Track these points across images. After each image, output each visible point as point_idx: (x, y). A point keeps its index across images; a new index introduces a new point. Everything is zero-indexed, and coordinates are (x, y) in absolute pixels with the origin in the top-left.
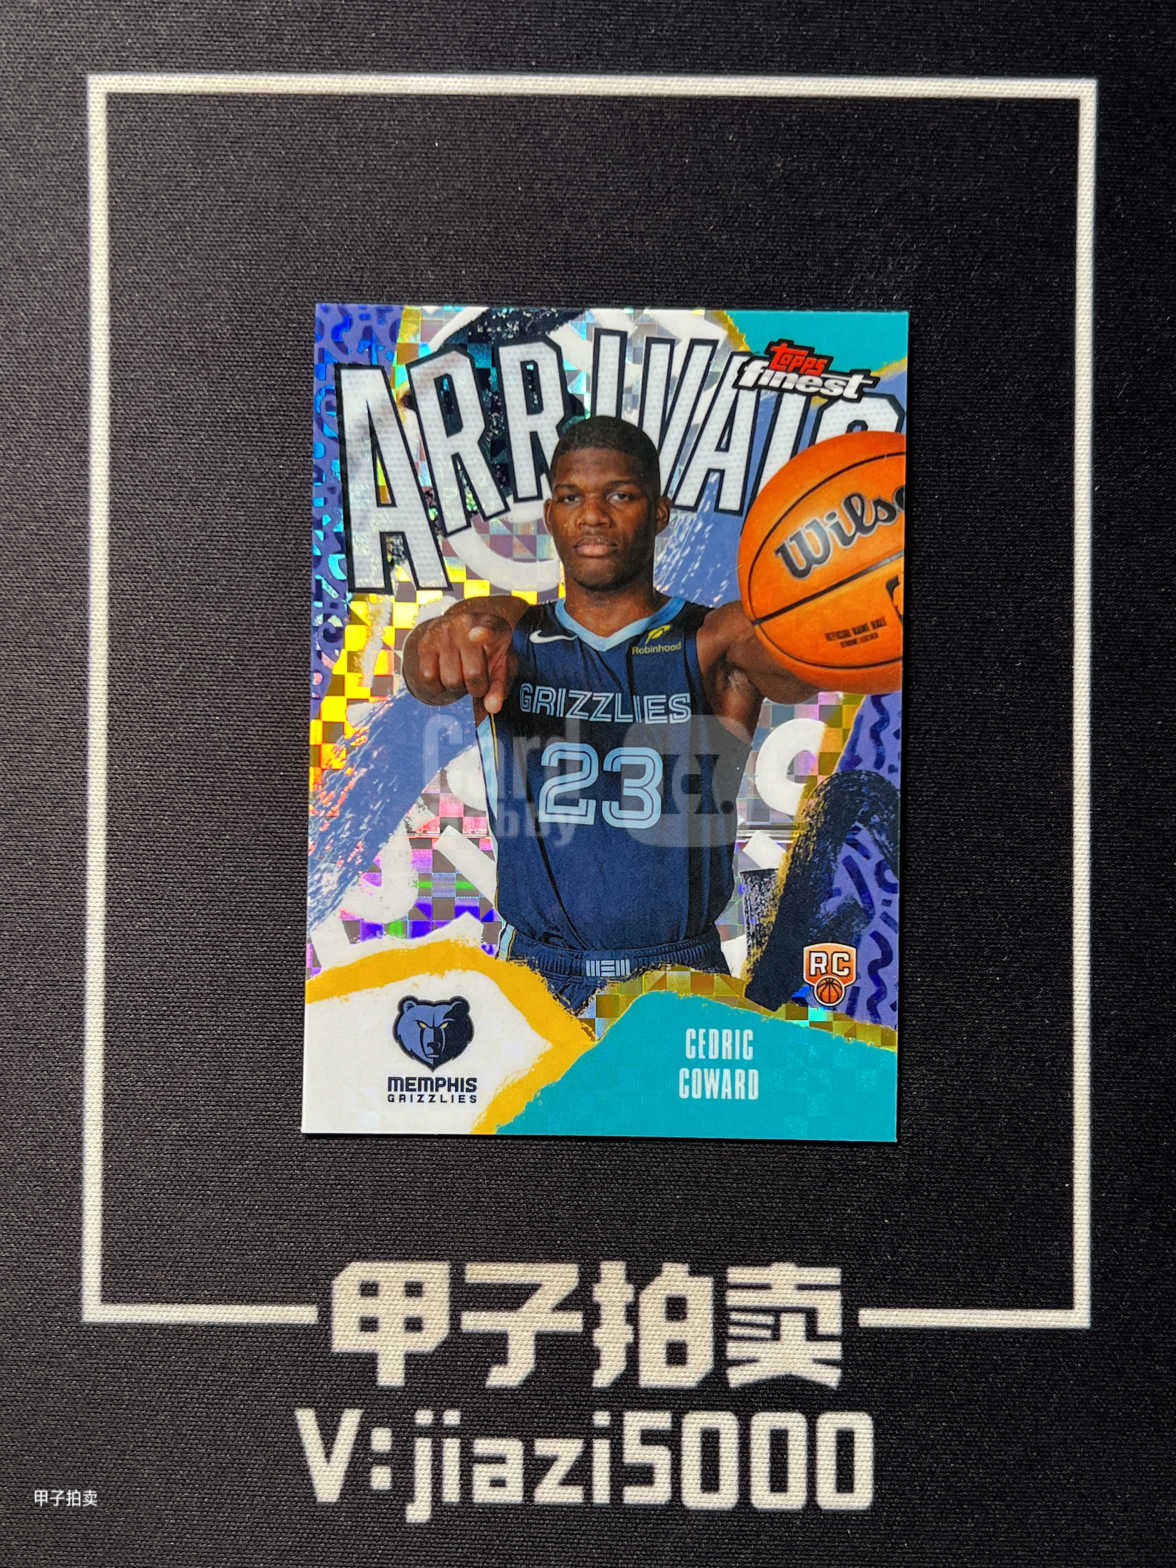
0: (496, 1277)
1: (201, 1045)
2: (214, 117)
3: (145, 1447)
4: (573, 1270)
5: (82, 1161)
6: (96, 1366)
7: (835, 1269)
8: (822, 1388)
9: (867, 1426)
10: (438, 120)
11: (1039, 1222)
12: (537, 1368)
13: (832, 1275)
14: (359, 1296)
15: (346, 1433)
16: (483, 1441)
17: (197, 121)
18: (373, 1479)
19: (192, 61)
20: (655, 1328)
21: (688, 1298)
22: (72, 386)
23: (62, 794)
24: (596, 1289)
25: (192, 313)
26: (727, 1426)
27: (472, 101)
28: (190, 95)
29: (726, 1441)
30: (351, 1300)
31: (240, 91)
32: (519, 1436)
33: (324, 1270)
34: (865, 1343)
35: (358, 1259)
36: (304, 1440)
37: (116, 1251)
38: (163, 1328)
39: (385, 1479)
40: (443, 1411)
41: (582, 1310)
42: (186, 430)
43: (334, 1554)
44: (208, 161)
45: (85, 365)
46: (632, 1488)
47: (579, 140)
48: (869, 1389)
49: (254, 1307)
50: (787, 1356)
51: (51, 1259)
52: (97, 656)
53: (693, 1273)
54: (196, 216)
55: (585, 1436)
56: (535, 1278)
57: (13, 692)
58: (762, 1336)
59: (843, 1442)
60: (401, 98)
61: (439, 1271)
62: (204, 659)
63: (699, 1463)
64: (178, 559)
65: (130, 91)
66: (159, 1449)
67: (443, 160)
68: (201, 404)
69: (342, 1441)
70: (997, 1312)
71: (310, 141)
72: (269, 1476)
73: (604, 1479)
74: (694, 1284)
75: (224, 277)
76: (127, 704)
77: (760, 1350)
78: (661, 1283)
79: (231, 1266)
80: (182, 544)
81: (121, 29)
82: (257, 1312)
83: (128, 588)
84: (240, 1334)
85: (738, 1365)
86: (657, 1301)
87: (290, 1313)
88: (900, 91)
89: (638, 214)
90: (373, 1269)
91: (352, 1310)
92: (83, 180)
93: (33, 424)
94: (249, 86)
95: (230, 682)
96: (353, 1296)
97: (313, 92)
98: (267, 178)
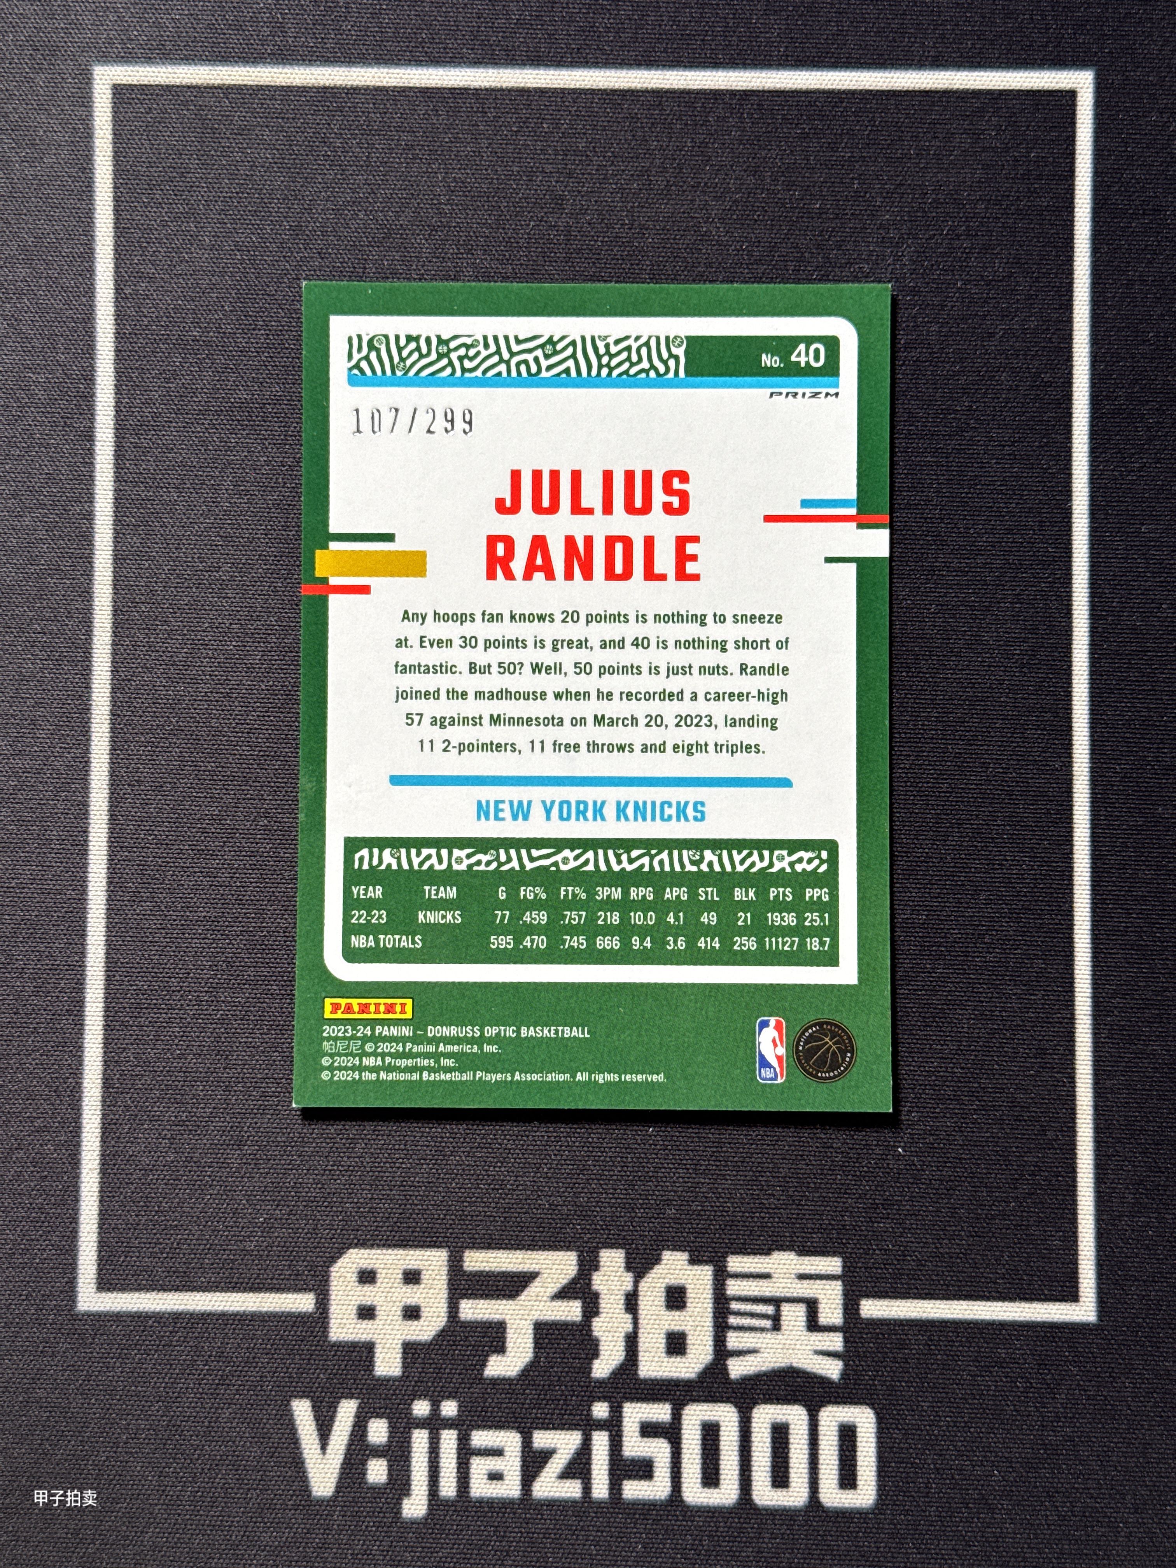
0: (495, 1265)
1: (201, 1030)
2: (218, 109)
3: (138, 1439)
4: (572, 1258)
5: (80, 1146)
6: (90, 1355)
7: (835, 1259)
8: (823, 1381)
9: (869, 1420)
10: (440, 113)
11: (1042, 1212)
12: (535, 1357)
13: (833, 1265)
14: (357, 1284)
15: (343, 1423)
16: (480, 1432)
17: (201, 112)
18: (369, 1472)
19: (197, 54)
20: (654, 1317)
21: (687, 1286)
22: (77, 375)
23: (65, 779)
24: (594, 1277)
25: (197, 303)
26: (727, 1419)
27: (473, 94)
28: (194, 87)
29: (726, 1433)
30: (349, 1288)
31: (245, 83)
32: (518, 1428)
33: (322, 1257)
34: (867, 1334)
35: (356, 1246)
36: (299, 1431)
37: (114, 1238)
38: (158, 1317)
39: (381, 1472)
40: (440, 1402)
41: (580, 1298)
42: (190, 419)
43: (328, 1550)
44: (213, 153)
45: (90, 354)
46: (631, 1482)
47: (579, 133)
48: (871, 1382)
49: (251, 1294)
50: (787, 1346)
51: (47, 1245)
52: (101, 642)
53: (693, 1261)
54: (201, 207)
55: (583, 1427)
56: (534, 1266)
57: (17, 677)
58: (763, 1326)
59: (845, 1436)
60: (404, 91)
61: (437, 1259)
62: (207, 645)
63: (699, 1456)
64: (182, 546)
65: (135, 82)
66: (152, 1441)
67: (445, 153)
68: (206, 393)
69: (338, 1433)
70: (1000, 1304)
71: (314, 133)
72: (264, 1468)
73: (602, 1472)
74: (694, 1272)
75: (228, 268)
76: (129, 689)
77: (761, 1340)
78: (661, 1271)
79: (228, 1252)
80: (186, 531)
81: (127, 21)
82: (254, 1299)
83: (132, 575)
84: (236, 1322)
85: (738, 1356)
86: (657, 1290)
87: (287, 1301)
88: (897, 85)
89: (638, 207)
90: (371, 1256)
91: (350, 1297)
92: (88, 171)
93: (38, 412)
94: (253, 78)
95: (232, 668)
96: (351, 1284)
97: (316, 85)
98: (271, 169)
